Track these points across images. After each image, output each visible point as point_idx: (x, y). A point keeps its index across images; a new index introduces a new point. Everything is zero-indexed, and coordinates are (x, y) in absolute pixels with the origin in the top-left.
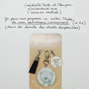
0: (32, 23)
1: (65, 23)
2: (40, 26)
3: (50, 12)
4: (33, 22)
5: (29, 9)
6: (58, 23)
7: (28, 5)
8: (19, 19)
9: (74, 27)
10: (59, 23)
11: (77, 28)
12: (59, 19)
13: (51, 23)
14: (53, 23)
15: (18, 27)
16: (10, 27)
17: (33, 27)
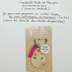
1: (52, 17)
3: (40, 9)
4: (26, 17)
5: (23, 6)
6: (47, 17)
7: (22, 3)
8: (14, 14)
9: (60, 21)
11: (62, 22)
12: (47, 14)
13: (41, 18)
14: (43, 18)
15: (14, 21)
16: (7, 21)
17: (26, 21)
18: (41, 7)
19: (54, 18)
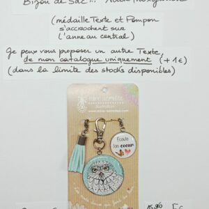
0: (70, 62)
1: (142, 60)
3: (109, 37)
4: (71, 59)
5: (62, 29)
6: (128, 60)
7: (60, 21)
8: (39, 52)
9: (162, 69)
10: (130, 59)
11: (169, 71)
12: (129, 51)
13: (112, 61)
14: (117, 61)
15: (39, 71)
16: (19, 71)
17: (72, 70)
18: (110, 33)
19: (147, 62)
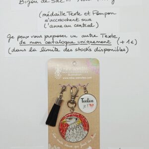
0: (52, 44)
1: (104, 42)
2: (64, 47)
3: (80, 26)
4: (53, 42)
5: (46, 21)
6: (94, 42)
7: (45, 15)
8: (30, 37)
9: (119, 49)
10: (96, 42)
11: (124, 50)
12: (95, 36)
13: (82, 43)
14: (86, 43)
15: (30, 51)
16: (16, 51)
17: (54, 50)
18: (81, 23)
